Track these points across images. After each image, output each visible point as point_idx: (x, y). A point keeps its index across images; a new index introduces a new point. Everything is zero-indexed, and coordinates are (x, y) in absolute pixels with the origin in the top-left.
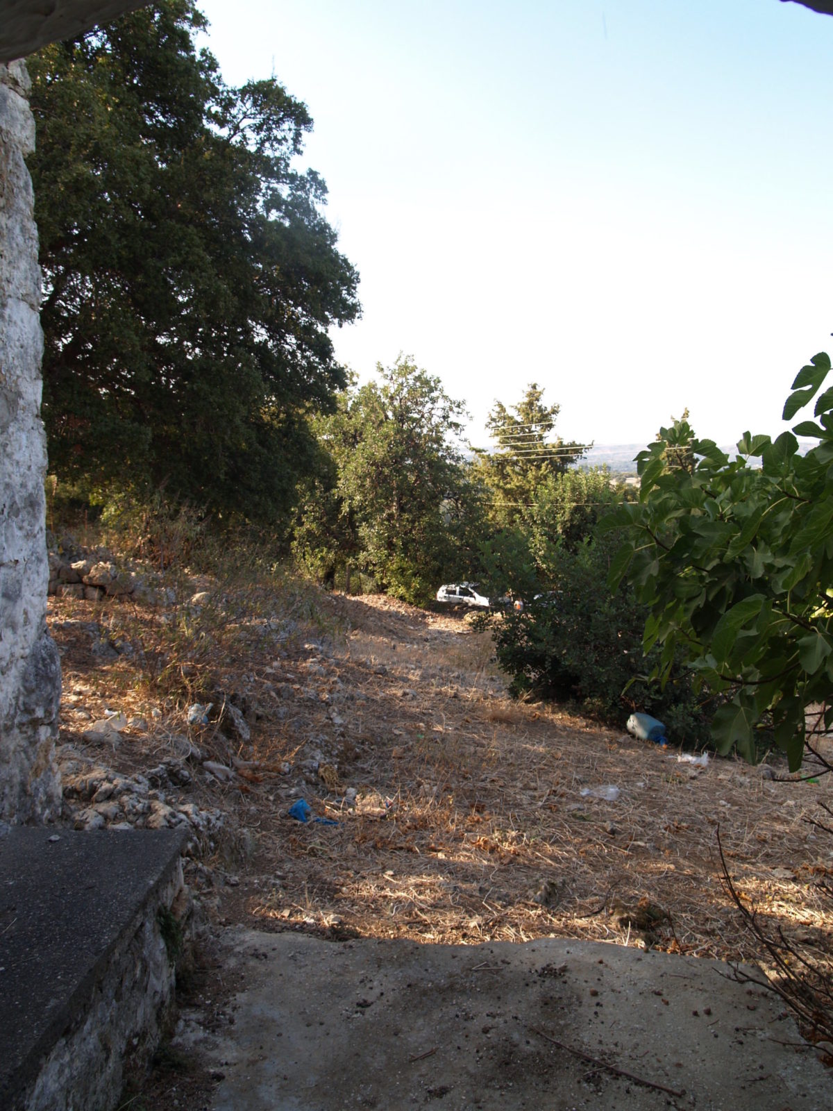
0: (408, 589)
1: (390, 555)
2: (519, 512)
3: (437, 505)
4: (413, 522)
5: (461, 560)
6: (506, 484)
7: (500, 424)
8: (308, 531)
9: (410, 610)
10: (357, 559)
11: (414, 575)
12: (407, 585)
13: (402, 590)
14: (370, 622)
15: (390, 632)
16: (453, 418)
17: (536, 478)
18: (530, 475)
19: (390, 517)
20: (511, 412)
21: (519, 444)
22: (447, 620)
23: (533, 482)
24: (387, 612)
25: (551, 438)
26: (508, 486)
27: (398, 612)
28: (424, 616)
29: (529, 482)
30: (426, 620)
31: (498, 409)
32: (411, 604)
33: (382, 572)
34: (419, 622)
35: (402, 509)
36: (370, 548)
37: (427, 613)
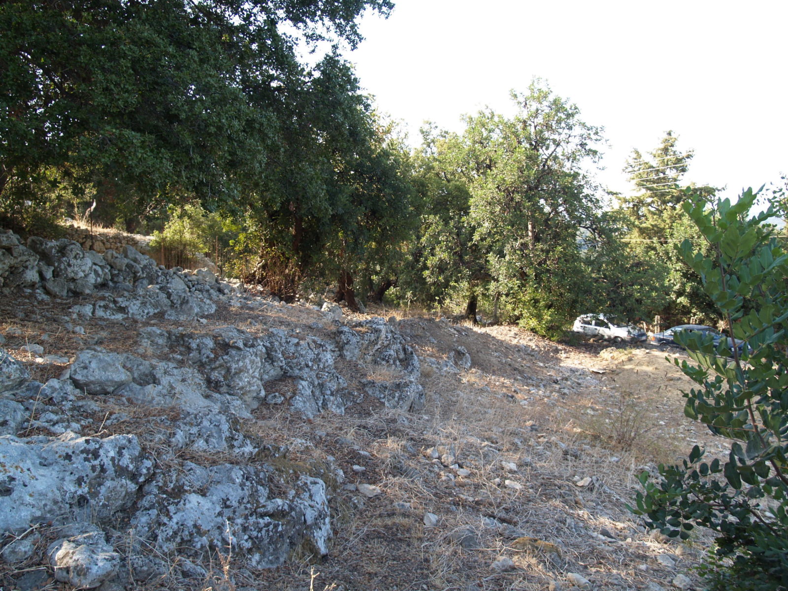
0: (540, 322)
1: (524, 285)
2: (654, 249)
3: (574, 236)
4: (548, 252)
5: (598, 292)
6: (641, 223)
7: (636, 169)
8: (441, 260)
9: (541, 344)
10: (488, 290)
11: (549, 307)
12: (539, 317)
13: (533, 323)
14: (493, 358)
15: (514, 371)
16: (591, 145)
17: (671, 217)
18: (665, 215)
19: (524, 246)
20: (647, 158)
21: (655, 185)
22: (582, 355)
23: (668, 221)
24: (516, 346)
25: (685, 182)
26: (644, 225)
27: (527, 347)
28: (557, 351)
29: (664, 221)
30: (558, 355)
31: (635, 156)
32: (544, 337)
33: (515, 303)
34: (550, 357)
35: (537, 239)
36: (501, 278)
37: (560, 347)
